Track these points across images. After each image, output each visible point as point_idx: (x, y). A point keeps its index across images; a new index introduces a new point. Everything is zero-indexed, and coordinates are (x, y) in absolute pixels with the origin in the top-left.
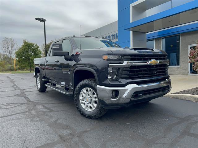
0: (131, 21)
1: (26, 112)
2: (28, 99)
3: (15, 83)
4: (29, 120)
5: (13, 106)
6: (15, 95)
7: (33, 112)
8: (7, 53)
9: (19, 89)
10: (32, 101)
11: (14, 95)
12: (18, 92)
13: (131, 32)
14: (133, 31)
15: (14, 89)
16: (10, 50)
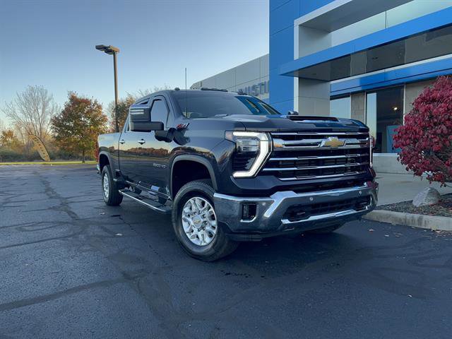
0: (296, 57)
1: (70, 236)
2: (73, 215)
3: (51, 185)
4: (73, 249)
5: (44, 227)
6: (50, 208)
7: (82, 237)
8: (33, 119)
9: (58, 197)
10: (81, 217)
11: (47, 208)
12: (57, 203)
13: (296, 80)
14: (300, 78)
15: (48, 197)
16: (40, 114)
